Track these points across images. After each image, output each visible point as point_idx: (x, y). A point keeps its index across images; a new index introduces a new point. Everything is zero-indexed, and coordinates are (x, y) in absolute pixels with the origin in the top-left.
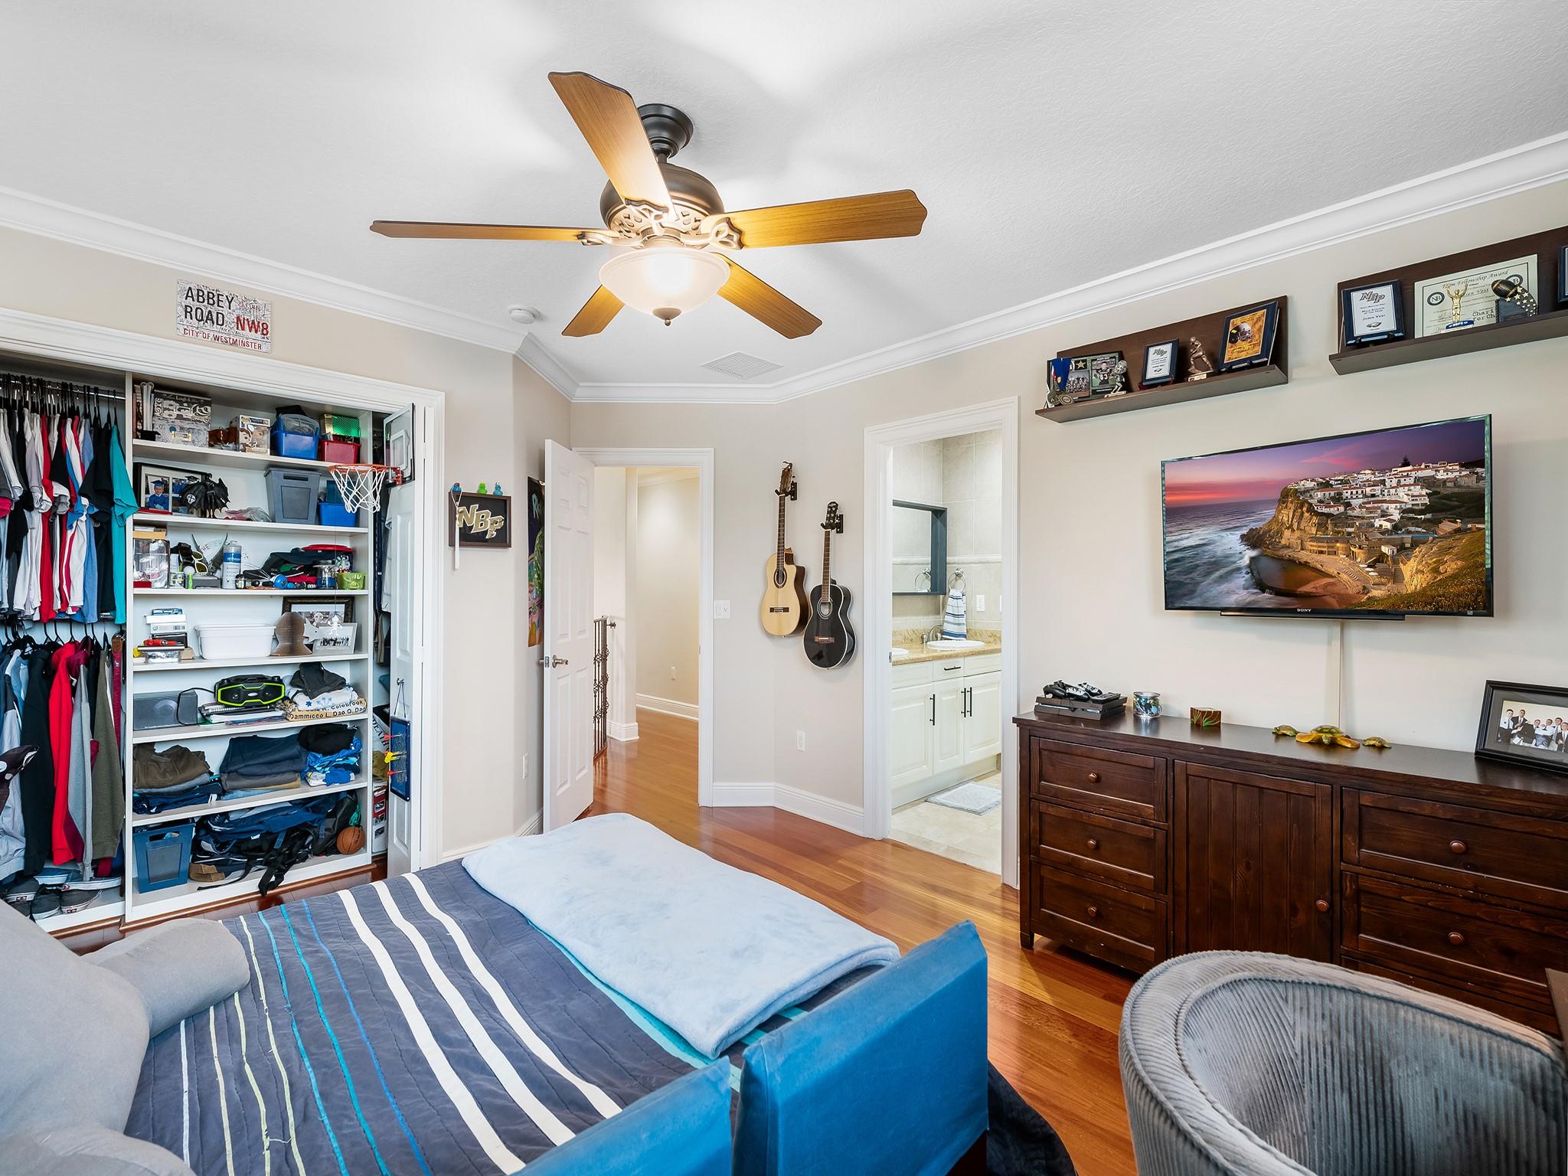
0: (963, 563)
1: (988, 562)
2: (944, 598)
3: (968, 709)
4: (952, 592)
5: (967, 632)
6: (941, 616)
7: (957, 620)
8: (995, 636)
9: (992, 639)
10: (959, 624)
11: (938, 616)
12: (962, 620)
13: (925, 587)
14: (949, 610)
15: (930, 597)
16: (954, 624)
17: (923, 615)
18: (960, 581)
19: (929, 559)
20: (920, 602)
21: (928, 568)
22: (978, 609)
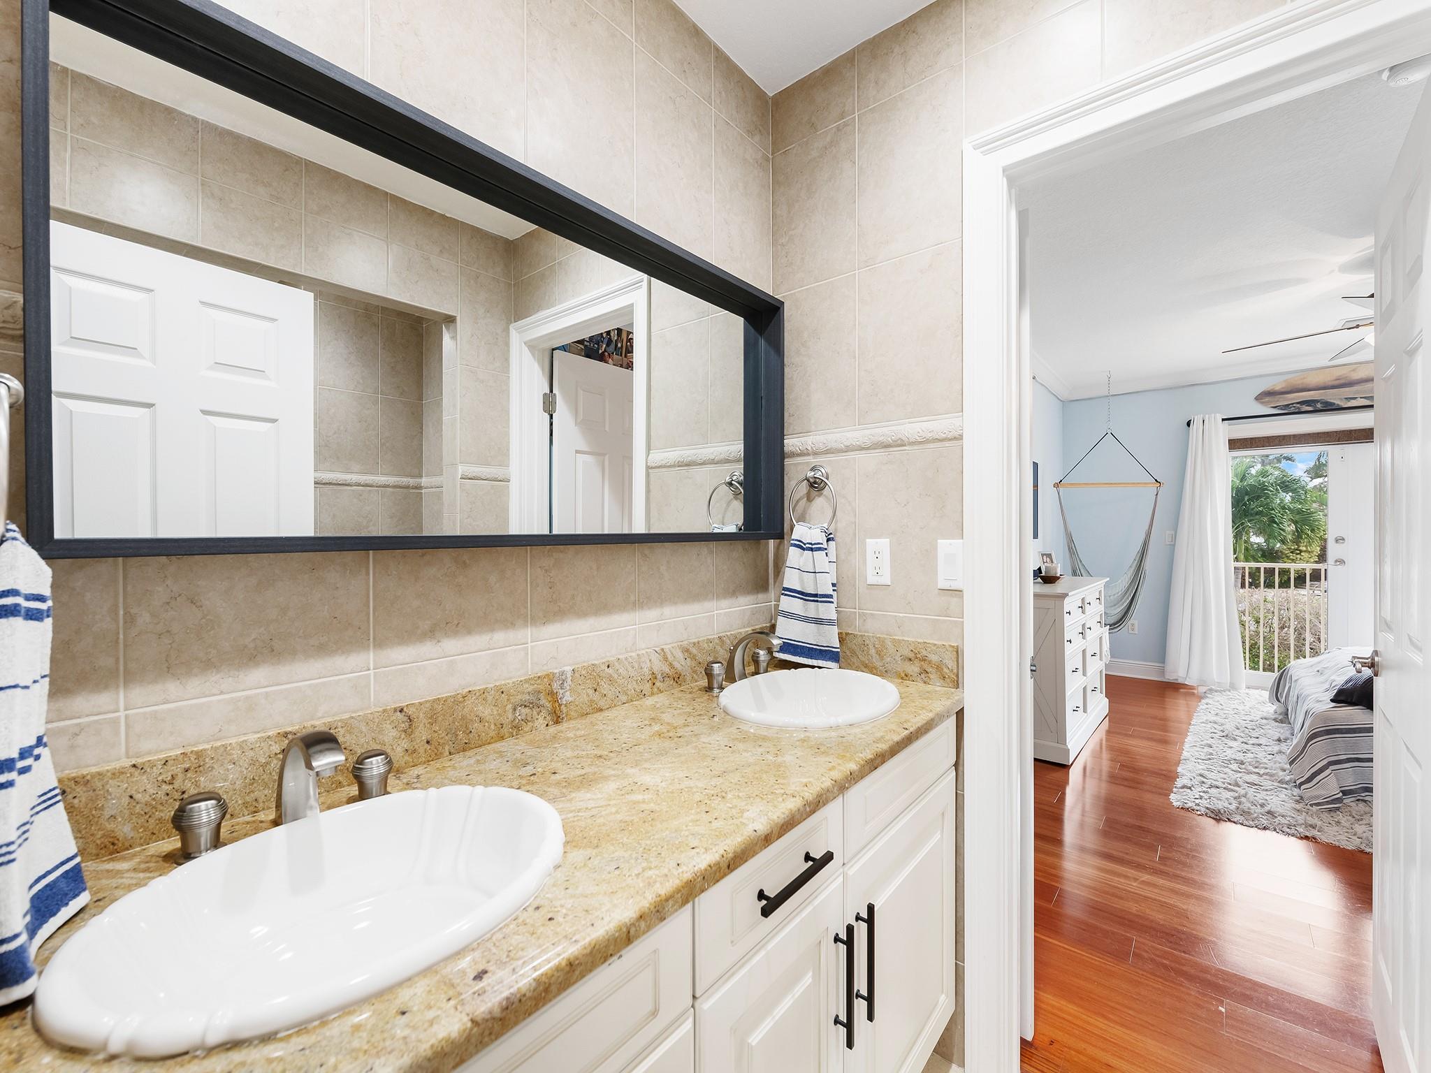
0: (828, 452)
1: (900, 444)
2: (777, 549)
3: (861, 985)
4: (801, 532)
5: (841, 640)
6: (772, 594)
7: (812, 609)
8: (924, 659)
9: (913, 669)
10: (818, 621)
11: (761, 596)
12: (828, 611)
13: (730, 519)
14: (791, 579)
15: (739, 545)
16: (806, 619)
17: (718, 597)
18: (819, 502)
19: (738, 448)
20: (708, 561)
21: (738, 471)
22: (872, 579)
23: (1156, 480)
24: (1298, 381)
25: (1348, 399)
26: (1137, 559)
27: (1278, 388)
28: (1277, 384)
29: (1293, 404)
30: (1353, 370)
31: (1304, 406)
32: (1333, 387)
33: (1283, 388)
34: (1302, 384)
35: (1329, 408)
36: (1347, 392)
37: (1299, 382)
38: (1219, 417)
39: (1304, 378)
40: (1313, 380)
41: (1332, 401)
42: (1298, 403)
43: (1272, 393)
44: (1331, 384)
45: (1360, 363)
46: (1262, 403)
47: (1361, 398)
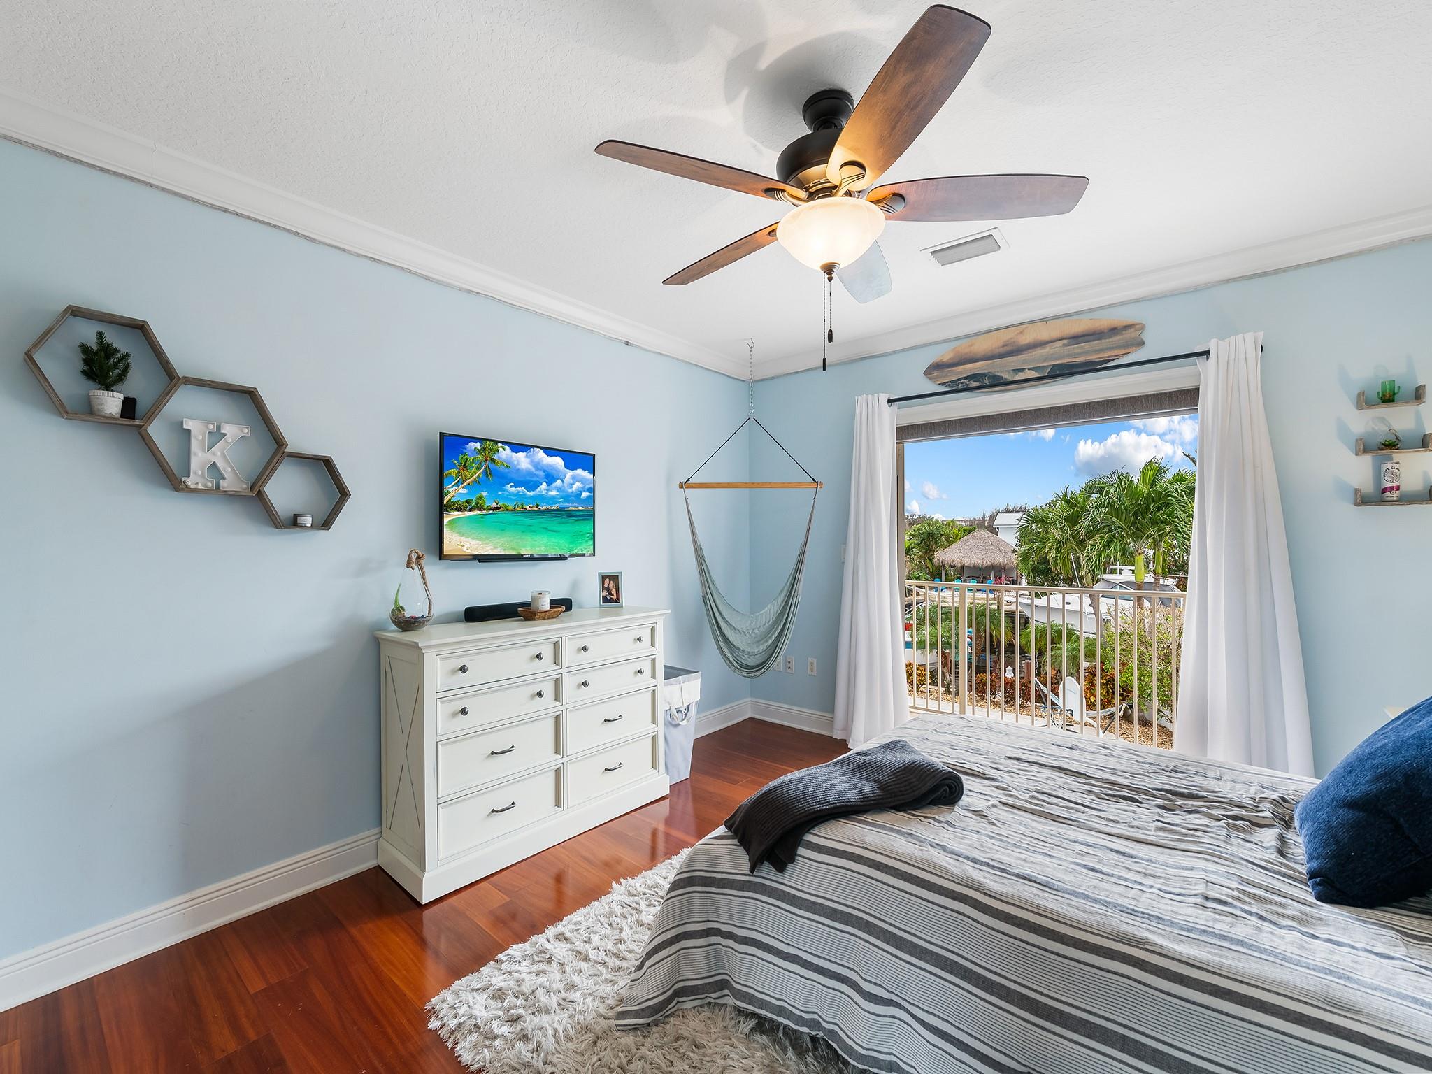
23: (813, 480)
24: (963, 348)
25: (1016, 371)
26: (786, 589)
27: (946, 359)
28: (943, 353)
29: (960, 379)
30: (1021, 332)
31: (971, 382)
32: (1001, 356)
33: (950, 359)
34: (970, 352)
35: (997, 383)
36: (1014, 361)
37: (967, 350)
38: (884, 398)
39: (972, 345)
40: (982, 346)
41: (999, 374)
42: (965, 378)
43: (941, 365)
44: (998, 351)
45: (1028, 323)
46: (930, 379)
47: (1029, 369)
